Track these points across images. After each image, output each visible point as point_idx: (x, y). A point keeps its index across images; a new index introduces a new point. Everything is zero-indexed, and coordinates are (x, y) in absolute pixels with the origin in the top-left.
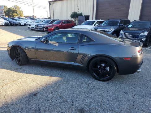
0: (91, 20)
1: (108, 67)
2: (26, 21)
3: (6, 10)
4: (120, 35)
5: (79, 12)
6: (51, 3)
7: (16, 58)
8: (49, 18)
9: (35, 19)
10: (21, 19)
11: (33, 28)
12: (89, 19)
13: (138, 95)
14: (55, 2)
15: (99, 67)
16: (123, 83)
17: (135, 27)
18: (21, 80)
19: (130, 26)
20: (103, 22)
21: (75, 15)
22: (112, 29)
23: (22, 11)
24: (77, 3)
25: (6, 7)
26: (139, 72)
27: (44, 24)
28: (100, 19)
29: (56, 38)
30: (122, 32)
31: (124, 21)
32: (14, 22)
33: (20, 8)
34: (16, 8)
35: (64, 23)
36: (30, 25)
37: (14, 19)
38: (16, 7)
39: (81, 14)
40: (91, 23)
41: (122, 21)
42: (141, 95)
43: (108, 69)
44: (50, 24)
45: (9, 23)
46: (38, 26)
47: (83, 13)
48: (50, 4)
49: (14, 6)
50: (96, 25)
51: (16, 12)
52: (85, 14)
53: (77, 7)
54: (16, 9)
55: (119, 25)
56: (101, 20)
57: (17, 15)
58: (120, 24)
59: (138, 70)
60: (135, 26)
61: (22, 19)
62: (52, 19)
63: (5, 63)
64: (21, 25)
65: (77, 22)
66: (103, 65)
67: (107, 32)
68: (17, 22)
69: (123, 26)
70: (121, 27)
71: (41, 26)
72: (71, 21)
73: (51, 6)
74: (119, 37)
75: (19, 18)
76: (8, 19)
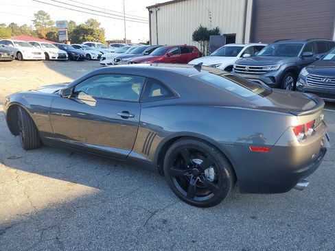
0: (238, 43)
1: (212, 170)
2: (103, 50)
3: (73, 29)
5: (210, 27)
6: (154, 10)
8: (148, 43)
10: (93, 47)
11: (111, 64)
12: (234, 42)
14: (161, 7)
16: (253, 218)
19: (329, 57)
20: (264, 47)
21: (201, 35)
22: (281, 66)
23: (102, 31)
24: (207, 7)
25: (74, 23)
26: (301, 189)
27: (132, 56)
28: (258, 42)
30: (304, 72)
32: (76, 54)
33: (100, 24)
34: (91, 25)
35: (174, 53)
36: (104, 59)
37: (79, 47)
38: (92, 22)
39: (216, 32)
40: (234, 52)
41: (312, 43)
43: (211, 173)
44: (145, 55)
45: (67, 56)
46: (118, 60)
48: (151, 12)
49: (89, 21)
50: (244, 56)
51: (92, 33)
52: (225, 30)
53: (207, 17)
54: (92, 27)
55: (301, 55)
56: (260, 44)
57: (92, 38)
58: (304, 51)
59: (300, 185)
61: (95, 45)
62: (154, 43)
64: (92, 58)
65: (206, 49)
66: (199, 162)
67: (267, 72)
68: (84, 52)
69: (312, 56)
70: (306, 58)
71: (125, 59)
72: (192, 48)
73: (153, 15)
74: (298, 84)
75: (90, 45)
76: (66, 48)
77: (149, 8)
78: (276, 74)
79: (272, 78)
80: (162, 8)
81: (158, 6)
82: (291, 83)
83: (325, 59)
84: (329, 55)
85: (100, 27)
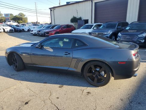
0: (90, 23)
1: (103, 72)
2: (30, 27)
3: (12, 17)
4: (119, 37)
5: (78, 17)
6: (52, 9)
7: (13, 64)
8: (50, 24)
9: (38, 25)
11: (35, 33)
12: (88, 23)
13: (135, 103)
15: (94, 71)
16: (119, 88)
17: (133, 29)
18: (15, 87)
19: (128, 28)
20: (102, 25)
21: (74, 20)
22: (110, 32)
23: (26, 18)
24: (76, 8)
25: (13, 15)
27: (45, 30)
29: (51, 43)
30: (120, 34)
31: (122, 23)
32: (18, 29)
33: (25, 15)
35: (64, 27)
36: (32, 31)
37: (18, 26)
39: (80, 19)
40: (90, 27)
41: (120, 23)
42: (139, 102)
44: (51, 29)
45: (14, 30)
46: (39, 31)
47: (82, 17)
49: (20, 14)
50: (94, 28)
51: (21, 19)
52: (84, 18)
53: (76, 12)
54: (21, 17)
55: (117, 28)
56: (99, 24)
57: (22, 22)
58: (118, 26)
60: (133, 27)
61: (26, 25)
62: (53, 24)
63: (4, 70)
64: (25, 31)
65: (76, 26)
66: (98, 69)
67: (105, 35)
68: (21, 28)
69: (121, 28)
70: (119, 29)
71: (42, 31)
72: (71, 26)
73: (52, 12)
74: (117, 39)
75: (23, 25)
76: (12, 26)
77: (50, 9)
78: (108, 36)
79: (107, 37)
80: (56, 9)
81: (54, 8)
82: (114, 39)
83: (126, 29)
84: (127, 28)
85: (25, 16)
